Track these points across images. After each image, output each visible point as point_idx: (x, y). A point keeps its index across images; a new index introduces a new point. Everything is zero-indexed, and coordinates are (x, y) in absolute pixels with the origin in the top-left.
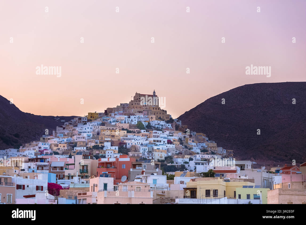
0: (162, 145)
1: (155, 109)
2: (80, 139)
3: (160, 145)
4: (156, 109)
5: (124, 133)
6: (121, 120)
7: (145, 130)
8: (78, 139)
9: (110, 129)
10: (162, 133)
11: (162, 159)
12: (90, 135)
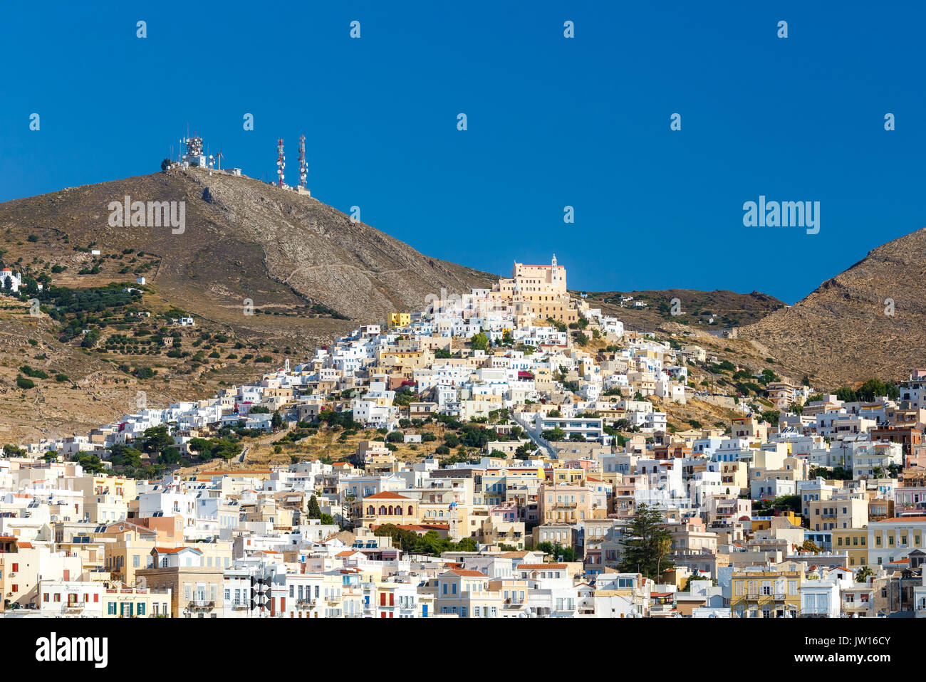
0: (504, 383)
1: (543, 298)
2: (329, 377)
3: (499, 383)
4: (546, 299)
5: (429, 359)
6: (443, 329)
7: (483, 352)
8: (324, 377)
9: (402, 351)
10: (522, 356)
11: (482, 415)
12: (353, 367)
